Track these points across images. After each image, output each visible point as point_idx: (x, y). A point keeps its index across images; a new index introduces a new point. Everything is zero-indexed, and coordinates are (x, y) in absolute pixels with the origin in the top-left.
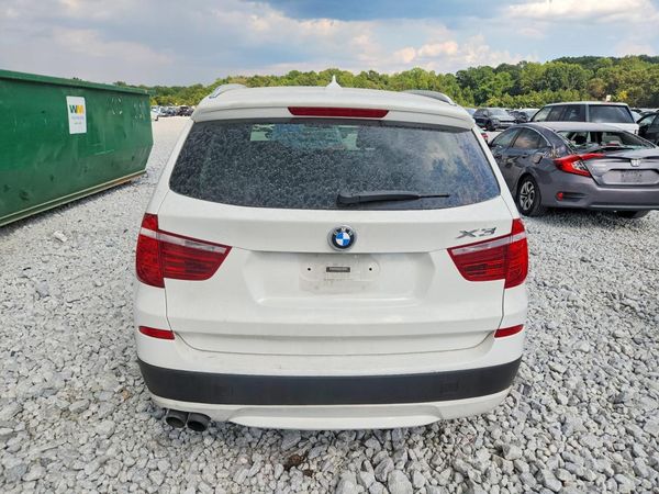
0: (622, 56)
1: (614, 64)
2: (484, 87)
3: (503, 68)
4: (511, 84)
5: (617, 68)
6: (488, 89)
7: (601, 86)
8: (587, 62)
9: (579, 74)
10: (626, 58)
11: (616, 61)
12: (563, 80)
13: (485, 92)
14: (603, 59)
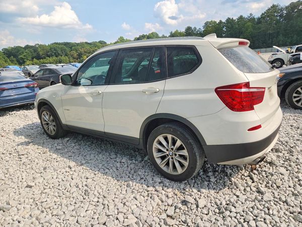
0: (79, 42)
1: (77, 45)
2: (21, 56)
3: (27, 47)
4: (35, 55)
5: (79, 47)
6: (23, 57)
7: (76, 55)
8: (66, 44)
9: (65, 49)
10: (81, 43)
11: (78, 44)
12: (59, 52)
13: (22, 58)
14: (72, 43)
